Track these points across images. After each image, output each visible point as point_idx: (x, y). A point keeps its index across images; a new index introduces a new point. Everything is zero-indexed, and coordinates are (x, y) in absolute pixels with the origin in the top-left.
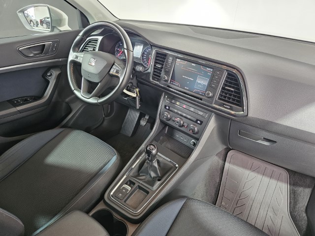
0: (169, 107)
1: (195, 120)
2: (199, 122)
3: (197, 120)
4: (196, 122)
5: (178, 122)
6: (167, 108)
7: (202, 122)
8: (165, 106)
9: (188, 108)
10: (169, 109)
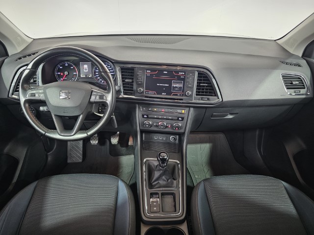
0: (147, 116)
1: (176, 118)
2: (180, 119)
3: (178, 118)
4: (178, 120)
5: (162, 126)
6: (145, 116)
7: (183, 119)
8: (143, 116)
9: (167, 110)
10: (148, 117)
